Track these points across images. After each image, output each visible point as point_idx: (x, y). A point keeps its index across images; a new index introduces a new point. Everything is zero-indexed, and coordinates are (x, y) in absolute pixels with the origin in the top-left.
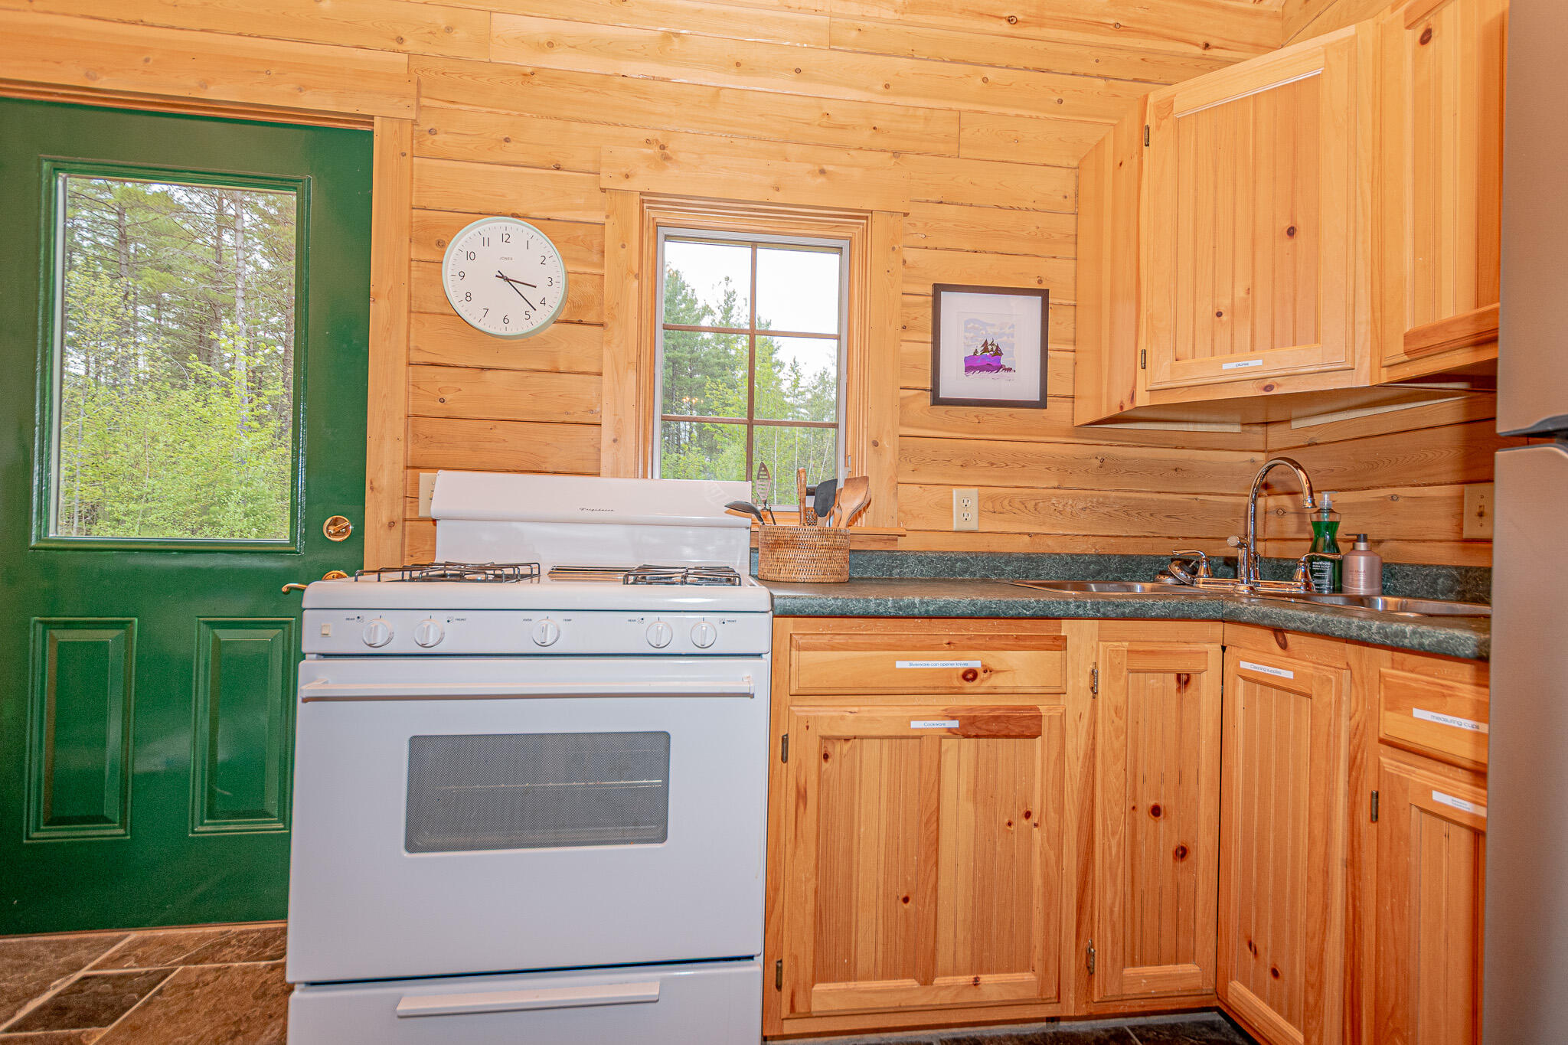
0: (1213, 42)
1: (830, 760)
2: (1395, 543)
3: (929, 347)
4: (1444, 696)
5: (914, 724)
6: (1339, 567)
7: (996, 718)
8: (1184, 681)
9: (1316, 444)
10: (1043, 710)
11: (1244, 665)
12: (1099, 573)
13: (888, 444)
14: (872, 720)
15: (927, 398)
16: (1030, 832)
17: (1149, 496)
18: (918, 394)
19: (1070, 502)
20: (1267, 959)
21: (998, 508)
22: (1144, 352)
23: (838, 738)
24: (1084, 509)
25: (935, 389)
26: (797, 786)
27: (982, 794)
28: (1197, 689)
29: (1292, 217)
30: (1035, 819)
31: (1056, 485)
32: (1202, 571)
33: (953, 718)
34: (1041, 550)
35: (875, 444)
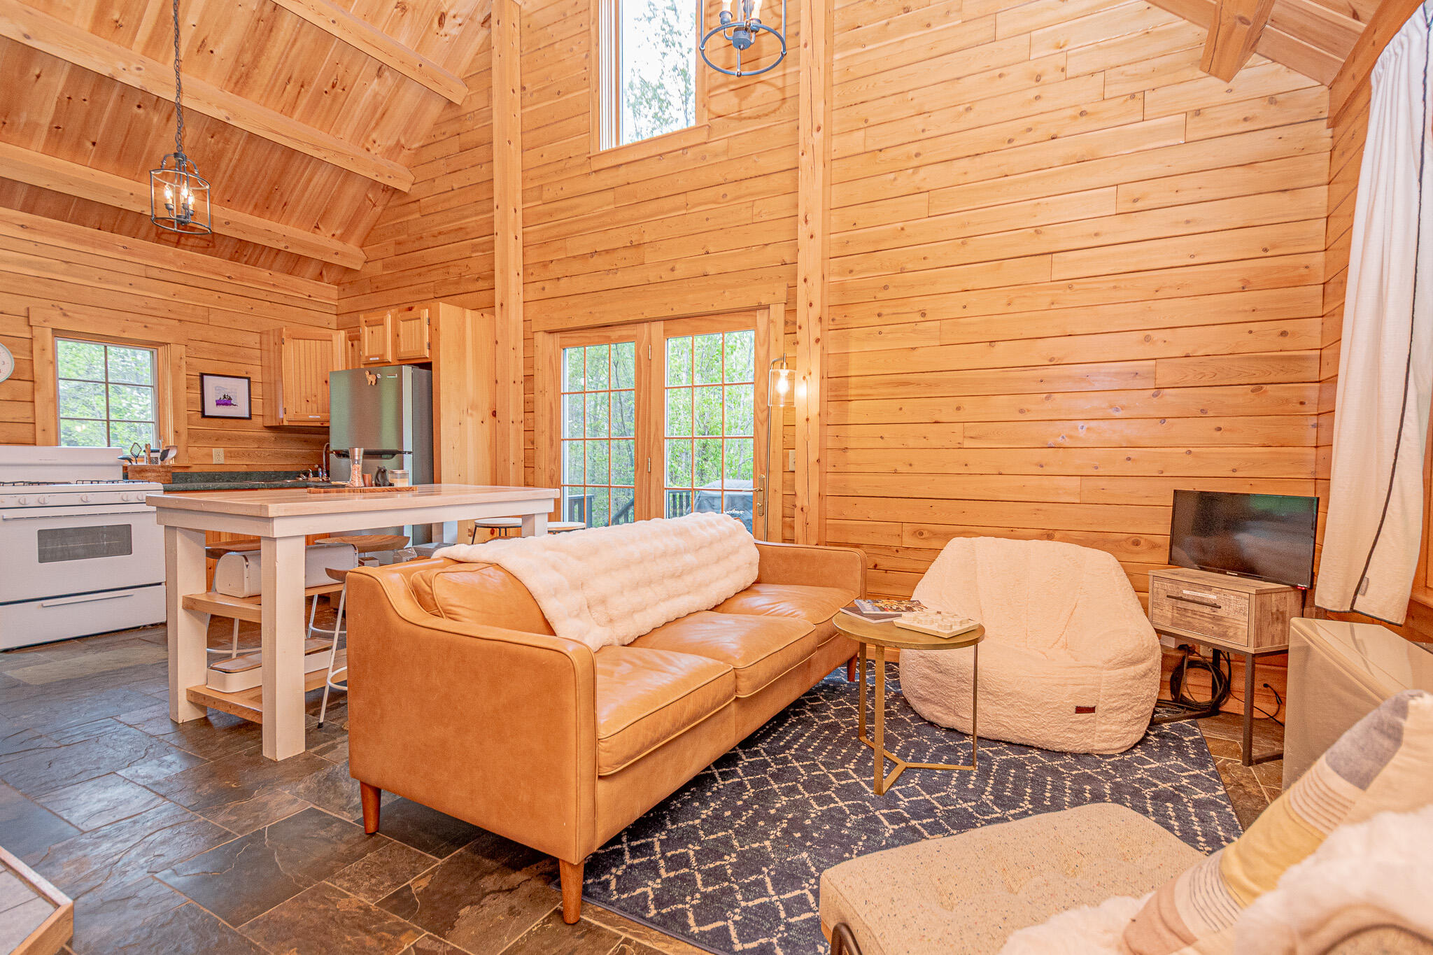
0: (312, 295)
3: (199, 396)
13: (184, 432)
15: (199, 415)
18: (195, 413)
19: (263, 453)
21: (233, 455)
22: (285, 409)
24: (268, 456)
25: (203, 411)
31: (257, 447)
34: (251, 470)
35: (177, 432)
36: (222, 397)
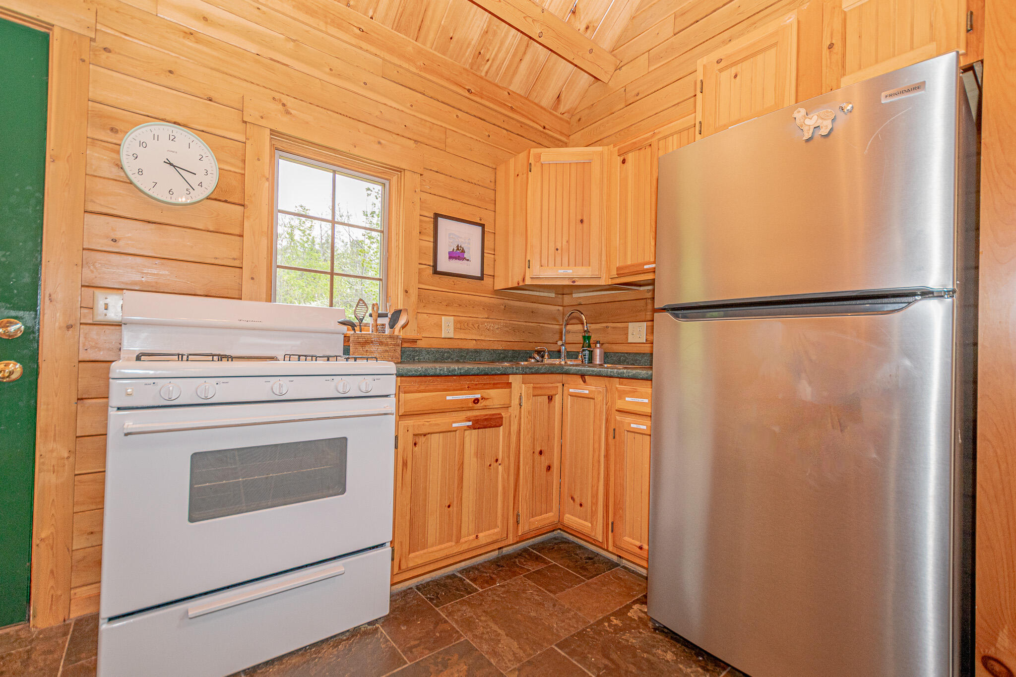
0: (547, 127)
1: (417, 445)
2: (607, 344)
3: (431, 244)
4: (635, 392)
5: (454, 425)
6: (591, 352)
7: (486, 419)
8: (550, 398)
9: (582, 304)
10: (503, 414)
11: (571, 390)
12: (504, 358)
13: (414, 293)
14: (438, 425)
15: (430, 271)
16: (498, 468)
17: (522, 323)
18: (426, 268)
19: (492, 325)
20: (578, 501)
21: (463, 327)
22: (529, 261)
23: (421, 435)
24: (498, 329)
25: (435, 266)
26: (403, 460)
27: (480, 454)
28: (555, 402)
29: (582, 215)
30: (499, 462)
31: (487, 316)
32: (546, 357)
33: (470, 421)
34: (480, 348)
35: (406, 292)
36: (455, 249)
